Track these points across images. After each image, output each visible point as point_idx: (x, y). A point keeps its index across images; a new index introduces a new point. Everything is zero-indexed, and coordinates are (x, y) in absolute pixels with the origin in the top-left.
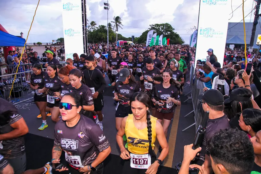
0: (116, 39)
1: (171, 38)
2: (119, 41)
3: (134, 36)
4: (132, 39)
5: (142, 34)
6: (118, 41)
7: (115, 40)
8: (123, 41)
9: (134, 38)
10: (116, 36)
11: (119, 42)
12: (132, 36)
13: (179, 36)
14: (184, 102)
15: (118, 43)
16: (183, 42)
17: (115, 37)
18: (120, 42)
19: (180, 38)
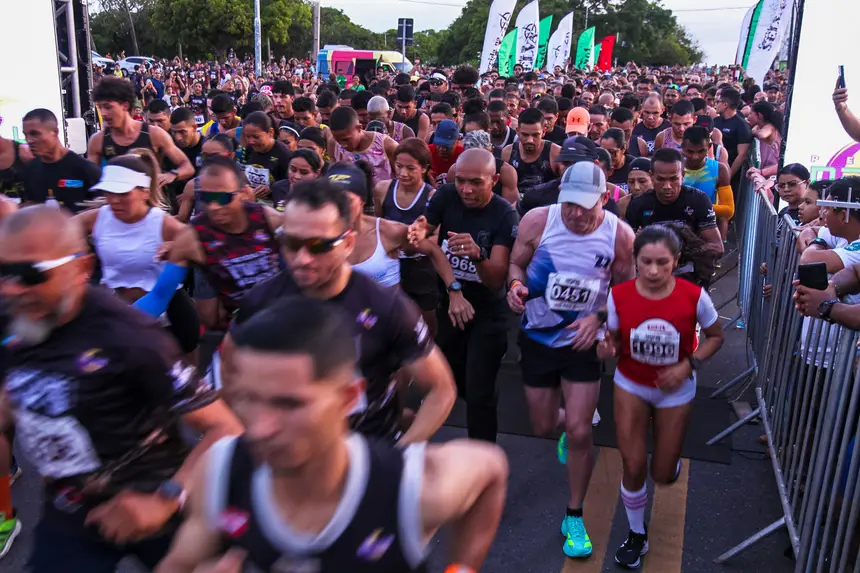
0: (312, 38)
1: (629, 35)
2: (330, 50)
3: (410, 21)
4: (402, 35)
5: (464, 10)
6: (322, 47)
7: (310, 46)
8: (351, 49)
9: (409, 30)
10: (312, 20)
11: (329, 58)
12: (401, 21)
13: (673, 20)
14: (710, 442)
15: (323, 59)
16: (696, 57)
17: (308, 23)
18: (335, 54)
19: (682, 34)
